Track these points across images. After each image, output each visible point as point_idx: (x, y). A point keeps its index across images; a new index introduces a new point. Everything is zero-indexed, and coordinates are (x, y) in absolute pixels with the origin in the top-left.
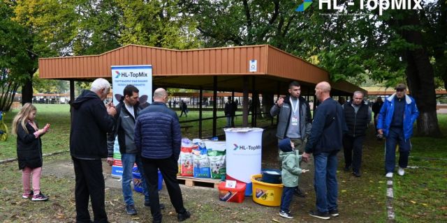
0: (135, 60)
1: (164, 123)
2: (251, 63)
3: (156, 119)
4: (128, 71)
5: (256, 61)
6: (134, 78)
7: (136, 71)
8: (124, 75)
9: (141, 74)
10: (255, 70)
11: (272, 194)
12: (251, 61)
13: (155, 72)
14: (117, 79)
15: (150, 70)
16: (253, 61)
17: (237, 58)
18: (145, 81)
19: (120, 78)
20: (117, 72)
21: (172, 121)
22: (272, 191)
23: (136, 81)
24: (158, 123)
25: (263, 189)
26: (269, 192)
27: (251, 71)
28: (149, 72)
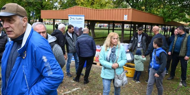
0: (78, 13)
1: (89, 42)
2: (125, 16)
3: (85, 40)
4: (75, 17)
5: (127, 15)
6: (77, 20)
7: (78, 17)
8: (73, 19)
9: (80, 19)
10: (126, 19)
11: (130, 72)
12: (125, 15)
13: (86, 18)
14: (71, 20)
15: (84, 17)
16: (126, 15)
17: (119, 14)
18: (81, 22)
19: (72, 20)
20: (71, 17)
21: (92, 41)
22: (131, 71)
23: (78, 21)
24: (86, 42)
25: (127, 70)
26: (129, 71)
27: (124, 19)
28: (83, 18)
